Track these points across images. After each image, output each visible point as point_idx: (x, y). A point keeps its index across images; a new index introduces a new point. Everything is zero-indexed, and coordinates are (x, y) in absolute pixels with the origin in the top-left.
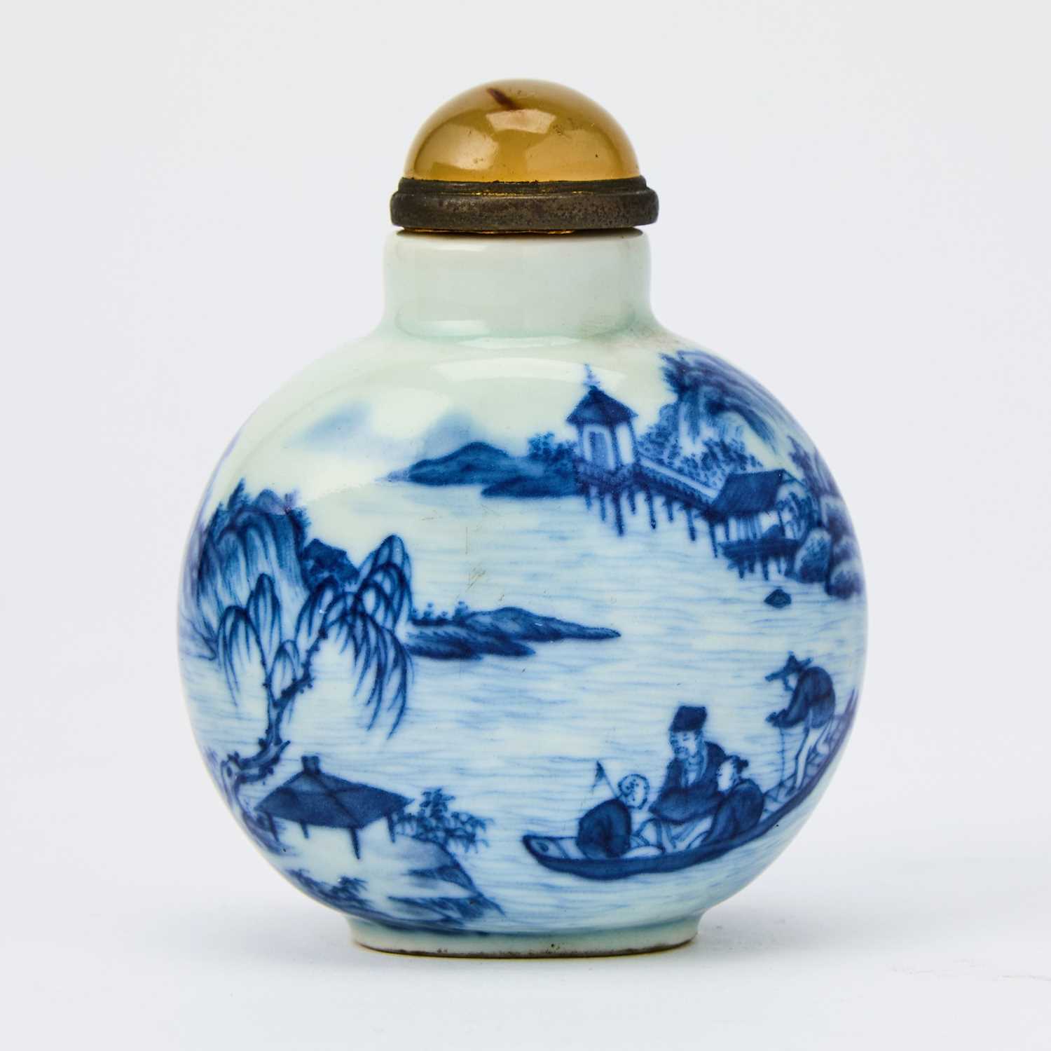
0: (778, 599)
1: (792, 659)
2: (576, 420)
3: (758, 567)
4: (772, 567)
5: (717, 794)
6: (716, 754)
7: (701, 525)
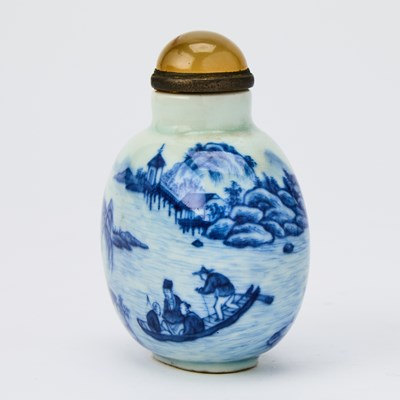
0: (197, 244)
1: (203, 268)
2: (150, 164)
3: (190, 230)
4: (196, 231)
5: (182, 315)
6: (178, 300)
7: (173, 211)
